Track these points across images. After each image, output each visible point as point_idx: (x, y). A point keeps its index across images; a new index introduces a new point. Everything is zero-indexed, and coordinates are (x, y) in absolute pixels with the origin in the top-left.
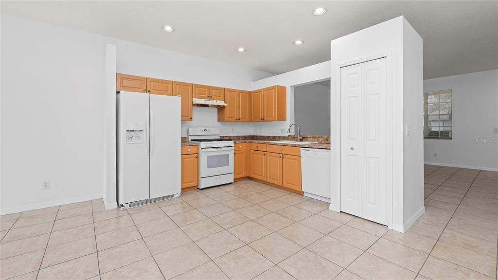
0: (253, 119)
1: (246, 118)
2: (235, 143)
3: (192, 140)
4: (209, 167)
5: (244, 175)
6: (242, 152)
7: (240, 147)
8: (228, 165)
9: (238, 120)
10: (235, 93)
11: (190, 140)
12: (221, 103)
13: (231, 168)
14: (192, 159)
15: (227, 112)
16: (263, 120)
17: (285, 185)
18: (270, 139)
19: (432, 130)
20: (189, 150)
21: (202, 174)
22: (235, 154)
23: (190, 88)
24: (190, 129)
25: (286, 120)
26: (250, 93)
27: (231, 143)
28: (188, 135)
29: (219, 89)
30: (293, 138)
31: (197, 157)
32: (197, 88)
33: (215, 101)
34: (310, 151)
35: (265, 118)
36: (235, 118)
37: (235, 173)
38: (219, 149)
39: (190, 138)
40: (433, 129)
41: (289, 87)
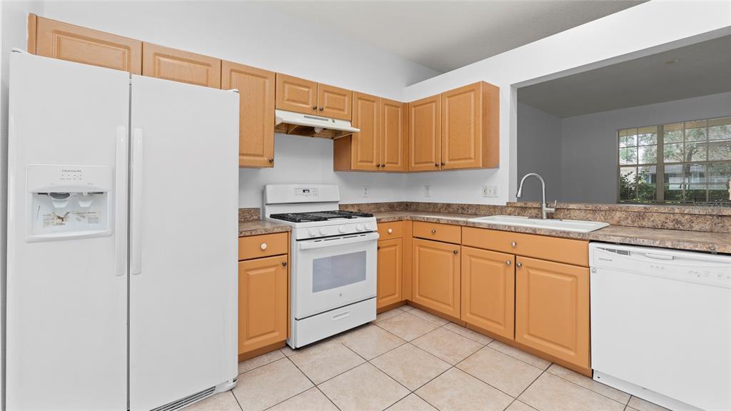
0: (413, 165)
1: (397, 163)
2: (379, 221)
3: (272, 216)
4: (316, 289)
5: (396, 298)
6: (392, 242)
7: (390, 231)
8: (364, 278)
9: (381, 168)
10: (375, 104)
11: (268, 216)
12: (344, 126)
13: (369, 285)
14: (272, 270)
15: (356, 149)
16: (440, 166)
17: (524, 338)
18: (450, 210)
19: (670, 189)
20: (264, 246)
21: (298, 310)
22: (379, 248)
23: (269, 84)
24: (269, 188)
25: (497, 166)
26: (406, 106)
27: (371, 223)
28: (264, 203)
29: (341, 93)
30: (521, 210)
31: (284, 264)
32: (287, 86)
33: (330, 120)
34: (632, 256)
35: (447, 162)
36: (375, 164)
37: (378, 297)
38: (342, 240)
39: (269, 211)
40: (672, 187)
41: (509, 88)
